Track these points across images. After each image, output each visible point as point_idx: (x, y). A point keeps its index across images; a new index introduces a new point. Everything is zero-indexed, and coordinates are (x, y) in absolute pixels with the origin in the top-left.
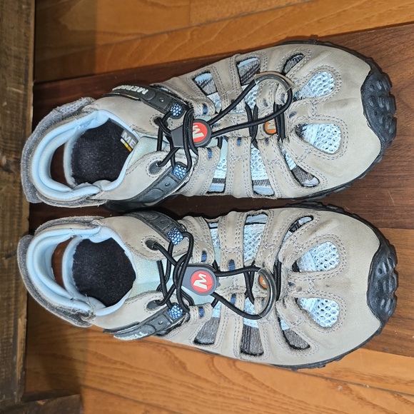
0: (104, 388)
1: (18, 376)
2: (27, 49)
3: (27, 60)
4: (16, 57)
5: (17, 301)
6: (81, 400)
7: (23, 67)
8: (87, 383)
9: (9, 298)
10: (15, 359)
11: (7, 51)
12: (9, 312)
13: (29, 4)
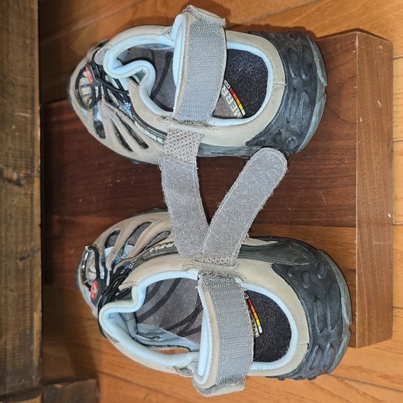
0: (115, 374)
1: (36, 363)
2: (32, 77)
3: (33, 88)
4: (23, 86)
5: (32, 297)
6: (98, 384)
7: (29, 94)
8: (103, 369)
9: (24, 295)
10: (32, 348)
11: (14, 81)
12: (25, 308)
13: (32, 39)
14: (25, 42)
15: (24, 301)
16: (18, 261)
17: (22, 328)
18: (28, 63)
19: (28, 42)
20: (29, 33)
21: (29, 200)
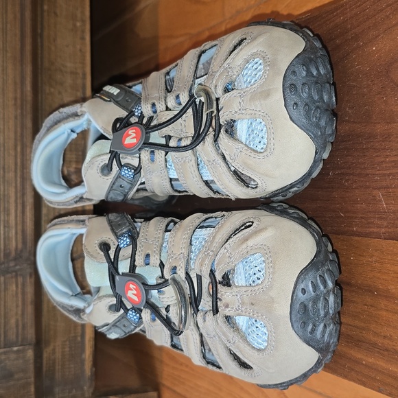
1: (88, 372)
2: (83, 63)
3: (84, 75)
4: (72, 73)
7: (79, 82)
10: (83, 356)
11: (62, 68)
13: (83, 21)
14: (75, 25)
17: (73, 335)
18: (78, 47)
19: (78, 24)
20: (79, 15)
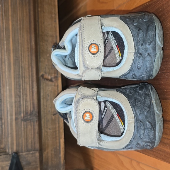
1: (62, 162)
4: (51, 36)
10: (60, 155)
11: (47, 34)
13: (55, 14)
14: (52, 16)
15: (56, 134)
16: (52, 115)
17: (55, 146)
18: (53, 25)
19: (53, 15)
20: (53, 11)
21: (56, 88)
